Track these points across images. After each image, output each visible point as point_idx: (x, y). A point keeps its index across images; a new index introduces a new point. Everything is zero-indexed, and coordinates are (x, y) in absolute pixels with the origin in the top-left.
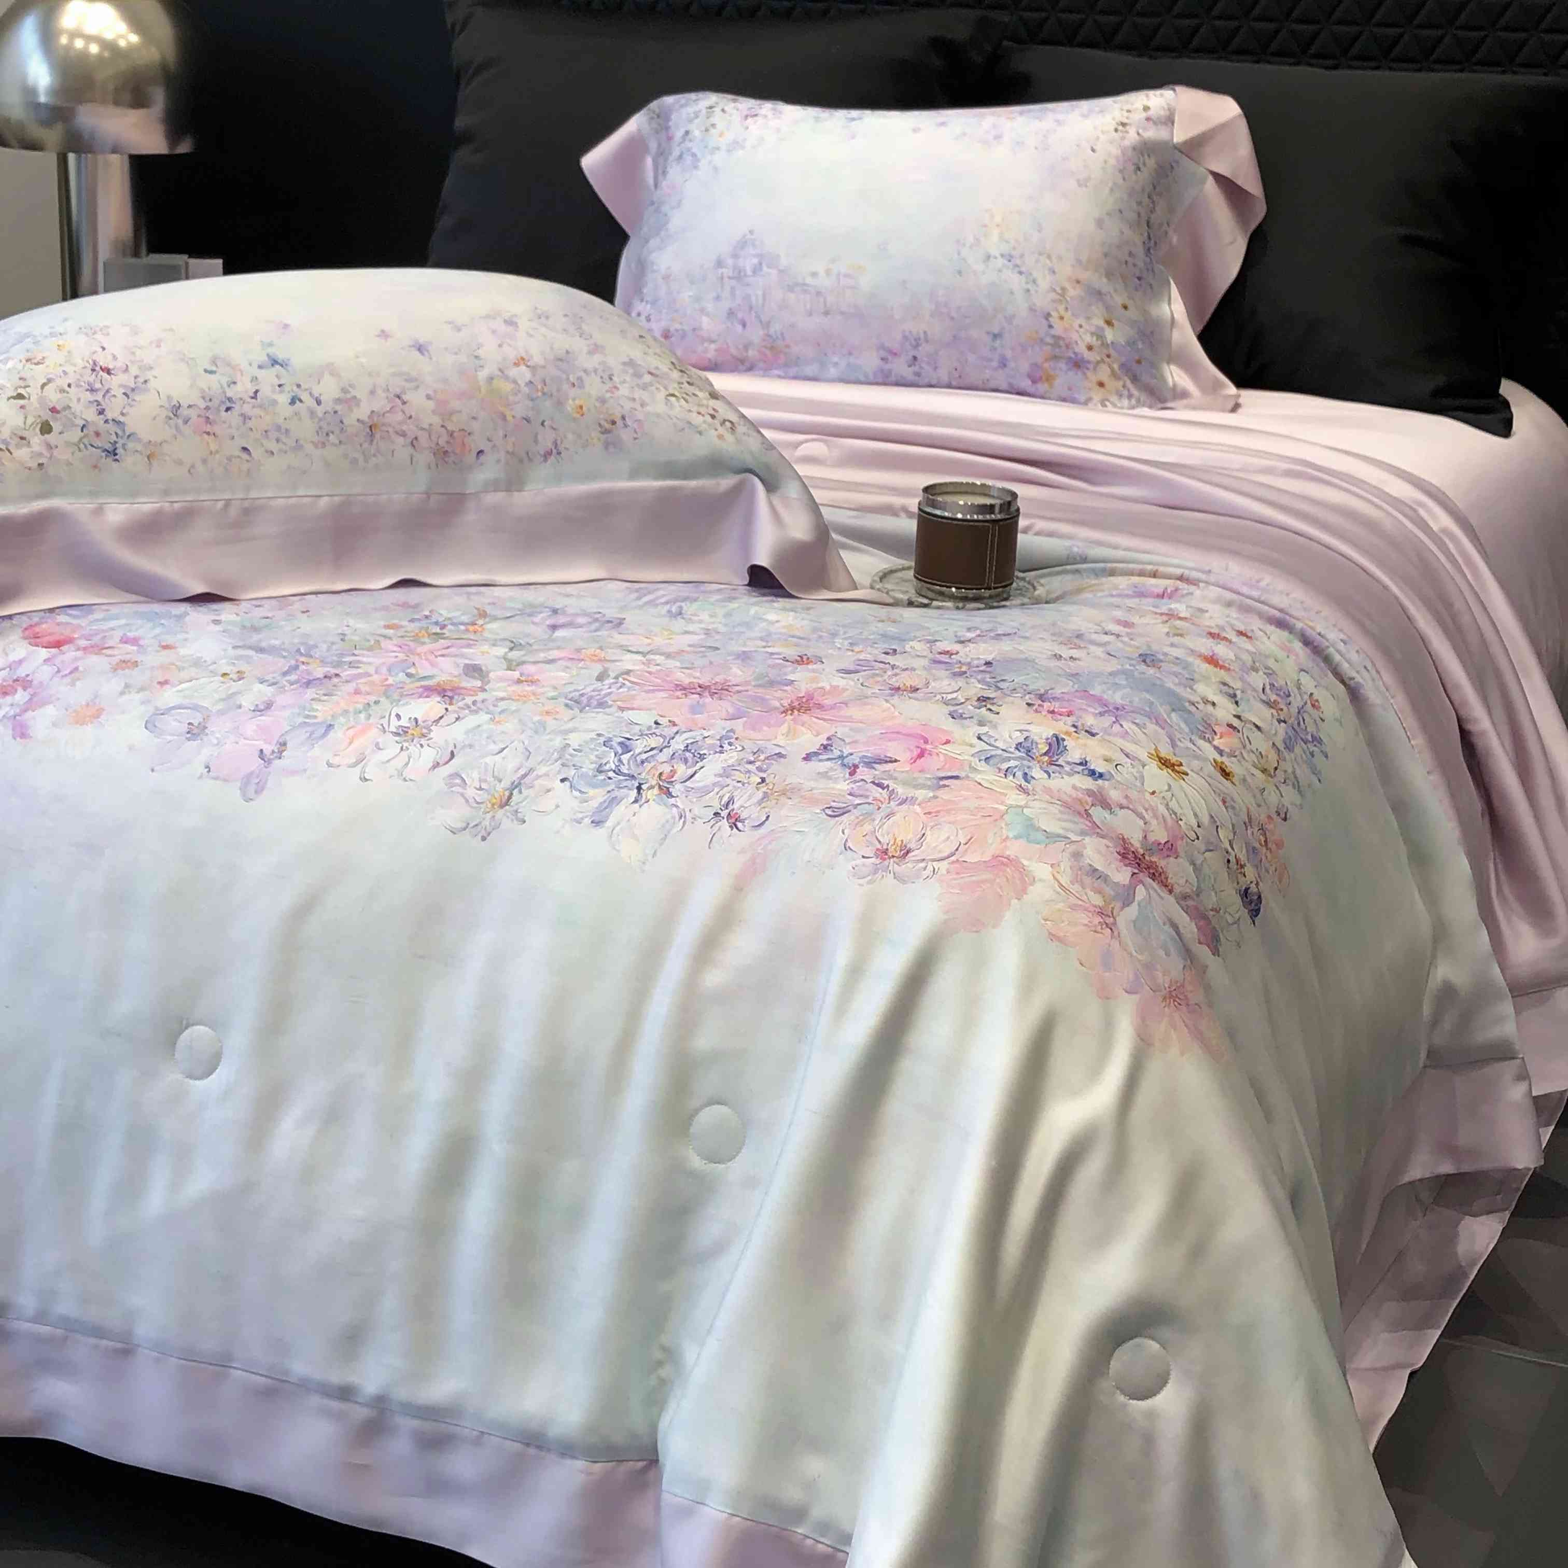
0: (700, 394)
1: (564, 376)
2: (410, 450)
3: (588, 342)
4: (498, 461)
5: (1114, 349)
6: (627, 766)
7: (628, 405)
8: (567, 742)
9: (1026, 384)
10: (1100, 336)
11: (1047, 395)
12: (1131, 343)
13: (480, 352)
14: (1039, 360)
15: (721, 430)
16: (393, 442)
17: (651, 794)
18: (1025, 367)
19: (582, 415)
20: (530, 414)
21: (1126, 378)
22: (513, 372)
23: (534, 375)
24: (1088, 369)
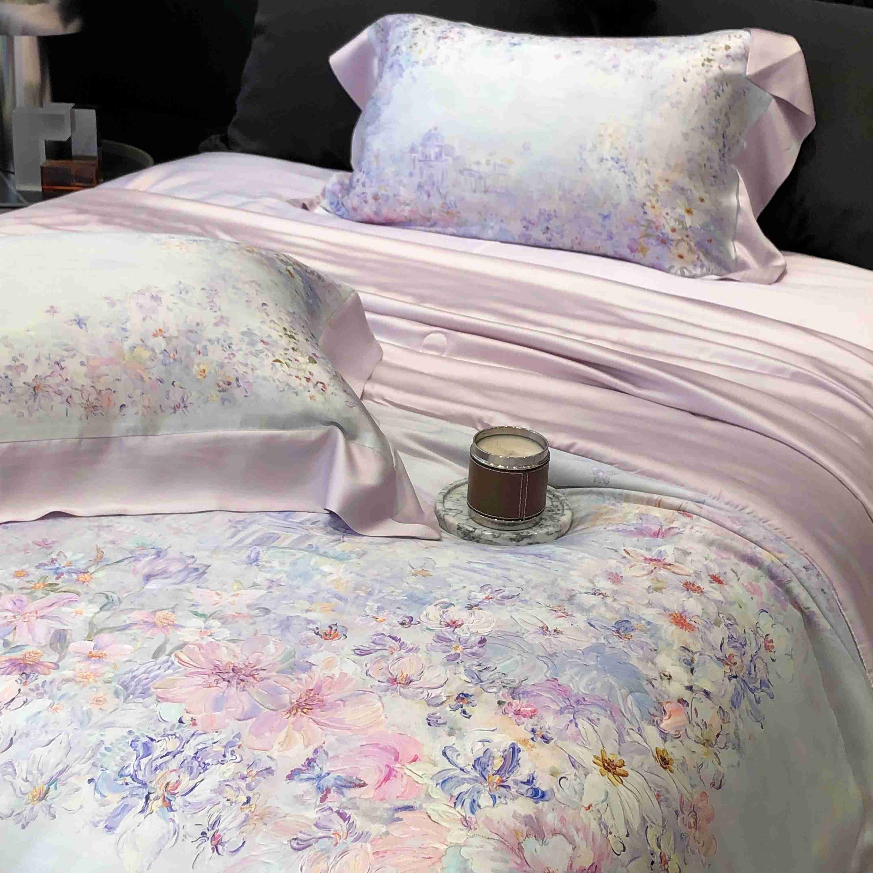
0: (301, 359)
1: (192, 345)
2: (65, 406)
3: (216, 315)
4: (136, 413)
5: (691, 231)
6: (142, 773)
7: (241, 369)
8: (103, 738)
9: (627, 253)
10: (682, 222)
11: (642, 262)
12: (705, 226)
13: (128, 326)
14: (636, 236)
15: (313, 392)
16: (52, 400)
17: (156, 805)
18: (626, 241)
19: (205, 377)
20: (163, 376)
21: (699, 252)
22: (152, 342)
23: (168, 344)
24: (671, 245)
